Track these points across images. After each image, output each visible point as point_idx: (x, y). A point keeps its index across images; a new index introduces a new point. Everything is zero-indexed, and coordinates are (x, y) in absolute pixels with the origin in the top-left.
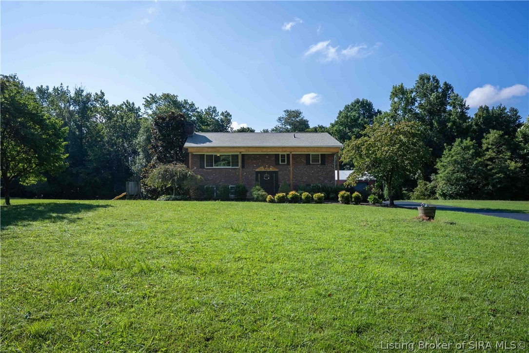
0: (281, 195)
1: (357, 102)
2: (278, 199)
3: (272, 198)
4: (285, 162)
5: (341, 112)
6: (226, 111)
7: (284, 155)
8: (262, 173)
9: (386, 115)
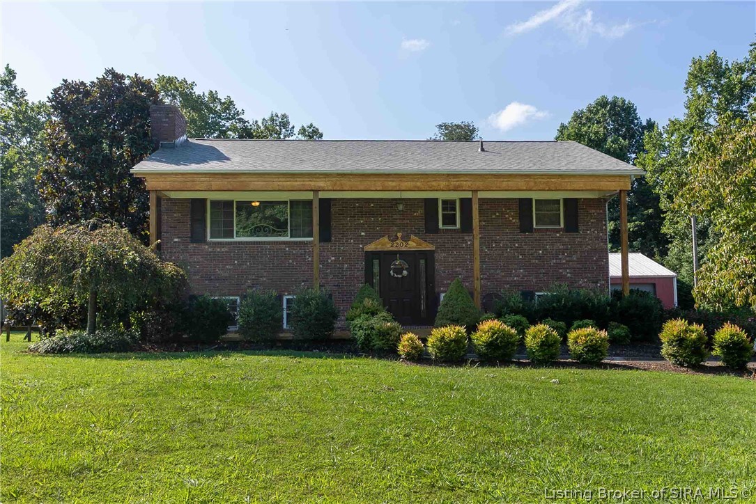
0: (449, 332)
1: (603, 103)
2: (440, 349)
3: (419, 343)
4: (454, 224)
5: (563, 127)
6: (311, 125)
7: (453, 202)
8: (385, 257)
9: (676, 127)
